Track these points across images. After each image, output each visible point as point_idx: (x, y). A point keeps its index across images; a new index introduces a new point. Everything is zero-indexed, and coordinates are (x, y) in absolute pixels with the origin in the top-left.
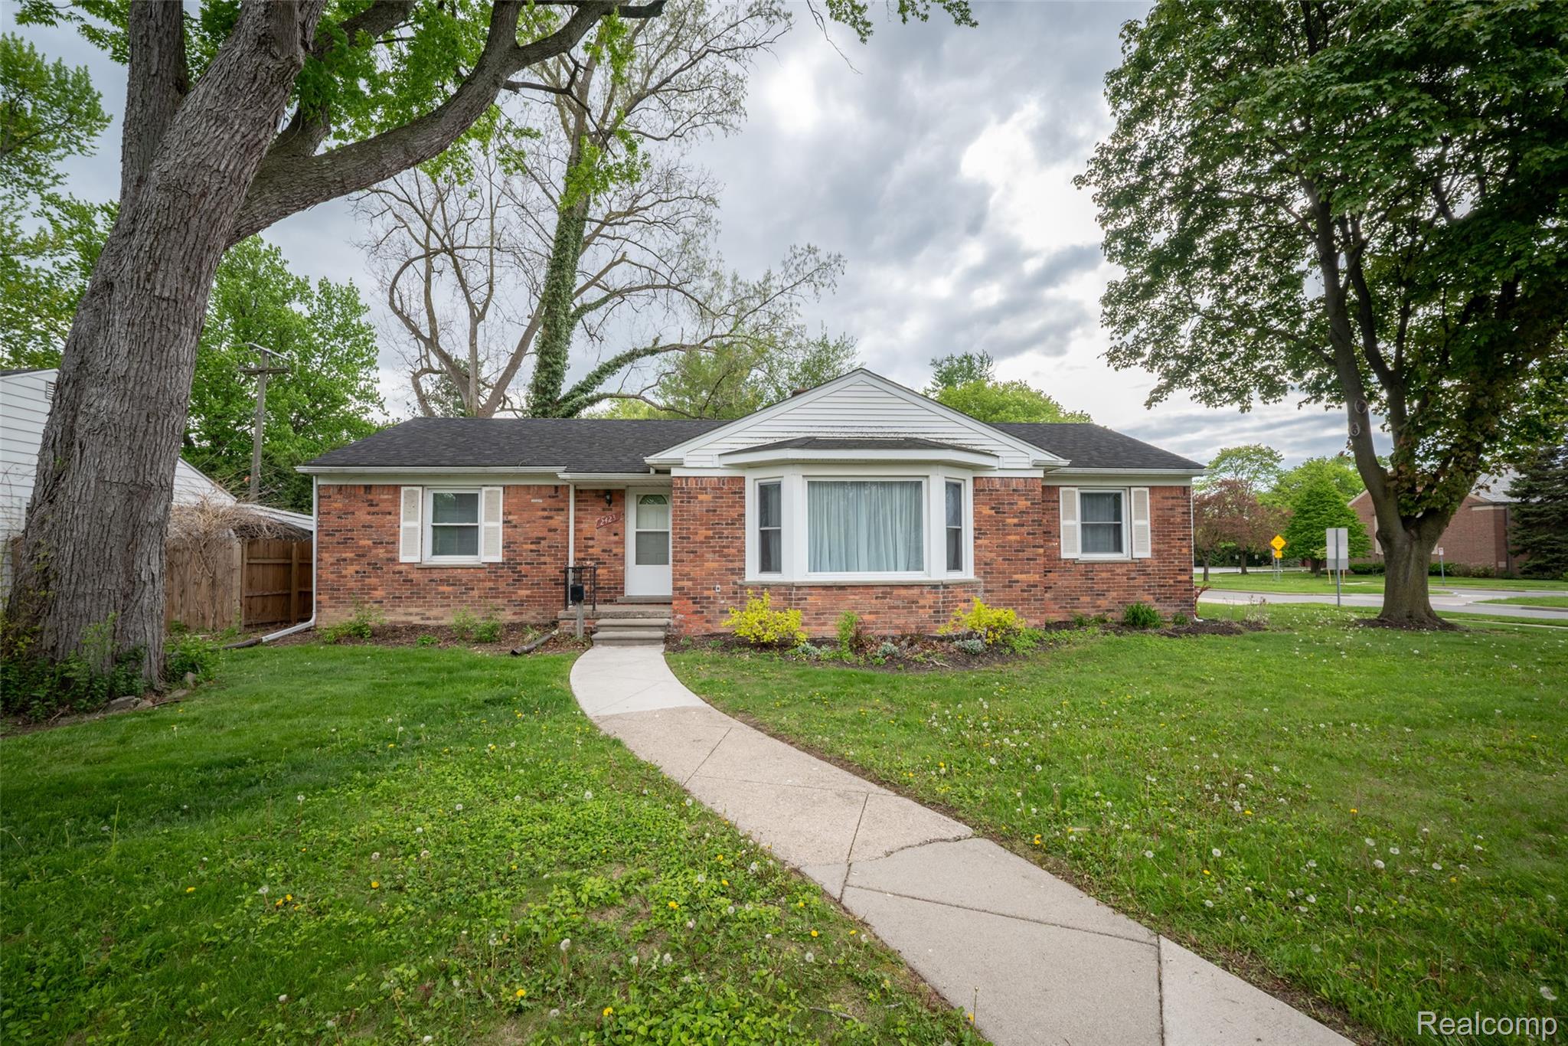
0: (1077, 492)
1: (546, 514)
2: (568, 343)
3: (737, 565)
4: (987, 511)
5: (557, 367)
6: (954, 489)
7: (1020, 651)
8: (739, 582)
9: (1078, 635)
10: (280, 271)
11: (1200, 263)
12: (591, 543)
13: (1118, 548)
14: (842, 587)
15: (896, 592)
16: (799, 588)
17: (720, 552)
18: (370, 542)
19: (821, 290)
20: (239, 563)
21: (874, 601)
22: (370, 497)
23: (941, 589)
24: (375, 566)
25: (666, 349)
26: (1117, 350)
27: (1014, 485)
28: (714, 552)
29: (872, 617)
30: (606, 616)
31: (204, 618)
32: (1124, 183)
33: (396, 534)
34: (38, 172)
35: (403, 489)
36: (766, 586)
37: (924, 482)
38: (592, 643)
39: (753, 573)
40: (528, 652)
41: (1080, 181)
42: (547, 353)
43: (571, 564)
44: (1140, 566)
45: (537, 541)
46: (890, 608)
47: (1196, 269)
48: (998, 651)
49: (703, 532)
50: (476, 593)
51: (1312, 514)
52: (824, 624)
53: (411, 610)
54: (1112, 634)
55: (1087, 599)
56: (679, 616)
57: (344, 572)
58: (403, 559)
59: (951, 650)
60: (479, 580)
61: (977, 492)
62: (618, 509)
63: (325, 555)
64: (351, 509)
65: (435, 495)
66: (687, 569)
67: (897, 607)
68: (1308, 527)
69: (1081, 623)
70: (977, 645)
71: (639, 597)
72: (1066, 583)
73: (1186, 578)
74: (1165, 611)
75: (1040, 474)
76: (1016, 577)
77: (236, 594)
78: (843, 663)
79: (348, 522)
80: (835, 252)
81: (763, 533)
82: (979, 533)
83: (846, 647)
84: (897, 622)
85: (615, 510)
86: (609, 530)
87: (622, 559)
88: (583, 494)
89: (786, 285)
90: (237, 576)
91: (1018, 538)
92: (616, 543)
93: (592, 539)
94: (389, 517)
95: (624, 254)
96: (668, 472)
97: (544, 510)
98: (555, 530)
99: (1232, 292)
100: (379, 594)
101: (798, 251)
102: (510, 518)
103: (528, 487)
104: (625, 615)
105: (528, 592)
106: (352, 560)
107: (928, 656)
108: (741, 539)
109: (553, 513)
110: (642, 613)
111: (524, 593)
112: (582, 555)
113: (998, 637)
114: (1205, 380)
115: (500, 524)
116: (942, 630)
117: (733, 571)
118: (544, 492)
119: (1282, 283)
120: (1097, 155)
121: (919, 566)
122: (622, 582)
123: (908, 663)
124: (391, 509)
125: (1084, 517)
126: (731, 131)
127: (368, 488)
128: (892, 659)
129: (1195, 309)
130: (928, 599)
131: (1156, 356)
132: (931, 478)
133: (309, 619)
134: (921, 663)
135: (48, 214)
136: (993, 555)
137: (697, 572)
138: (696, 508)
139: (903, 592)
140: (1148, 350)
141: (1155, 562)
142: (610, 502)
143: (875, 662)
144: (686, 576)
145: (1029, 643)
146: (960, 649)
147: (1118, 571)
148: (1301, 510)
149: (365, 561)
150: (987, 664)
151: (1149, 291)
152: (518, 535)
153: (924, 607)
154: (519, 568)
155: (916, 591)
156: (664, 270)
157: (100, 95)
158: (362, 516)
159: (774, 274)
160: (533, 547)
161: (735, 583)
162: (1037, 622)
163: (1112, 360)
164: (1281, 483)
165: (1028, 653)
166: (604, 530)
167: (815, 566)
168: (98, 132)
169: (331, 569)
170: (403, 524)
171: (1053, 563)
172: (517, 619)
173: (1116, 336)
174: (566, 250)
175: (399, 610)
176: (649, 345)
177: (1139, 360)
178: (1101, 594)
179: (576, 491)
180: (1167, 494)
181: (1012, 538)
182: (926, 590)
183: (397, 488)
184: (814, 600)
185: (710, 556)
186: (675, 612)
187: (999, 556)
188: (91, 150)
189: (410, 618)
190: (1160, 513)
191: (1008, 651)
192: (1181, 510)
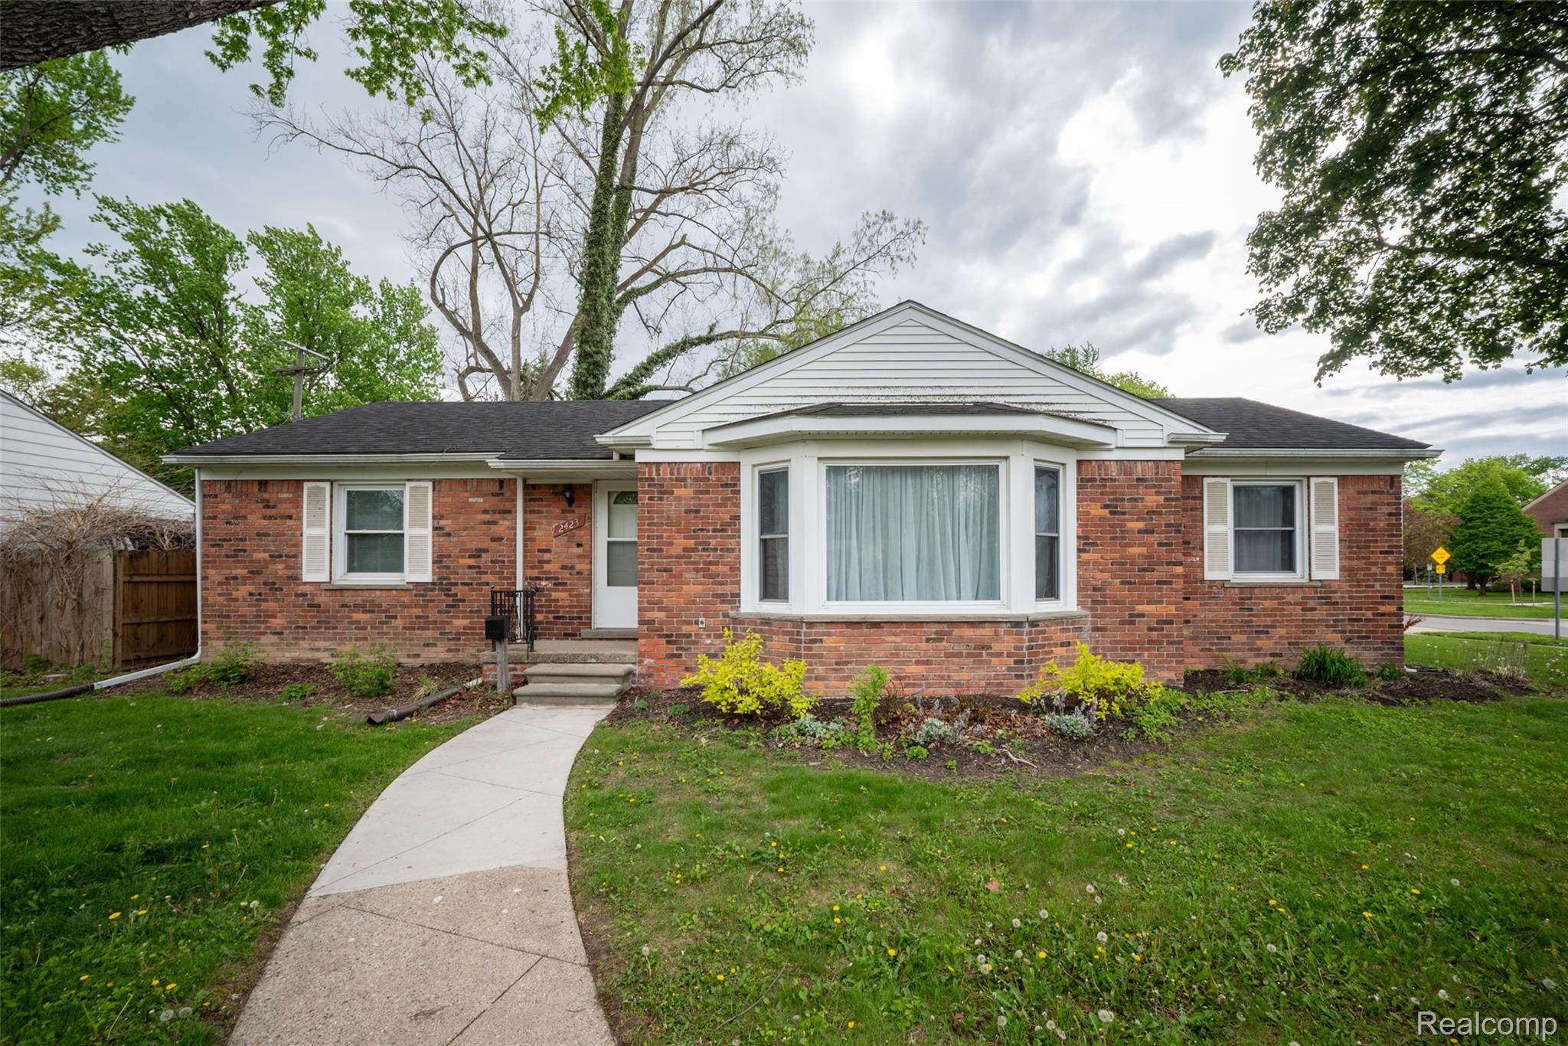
0: (1229, 485)
1: (487, 517)
2: (613, 332)
3: (729, 589)
4: (1097, 511)
5: (598, 358)
6: (1047, 479)
7: (1152, 734)
8: (732, 613)
9: (1241, 701)
10: (341, 272)
11: (1393, 180)
12: (546, 556)
13: (1289, 565)
14: (875, 624)
15: (956, 632)
16: (811, 625)
17: (705, 571)
18: (266, 555)
19: (898, 264)
20: (109, 580)
21: (923, 645)
22: (266, 496)
23: (1027, 628)
24: (273, 587)
25: (721, 337)
26: (1267, 305)
27: (1139, 471)
28: (697, 570)
29: (920, 670)
30: (547, 659)
31: (68, 651)
32: (1291, 64)
33: (298, 545)
34: (73, 165)
35: (306, 486)
36: (766, 621)
37: (1002, 465)
38: (514, 700)
39: (751, 602)
40: (400, 718)
41: (1229, 63)
42: (587, 342)
43: (519, 587)
44: (1323, 592)
45: (478, 554)
46: (948, 655)
47: (1387, 186)
48: (1115, 733)
49: (681, 542)
50: (399, 622)
51: (1478, 523)
52: (848, 678)
53: (320, 644)
54: (1293, 699)
55: (1243, 638)
56: (647, 661)
57: (235, 594)
58: (307, 577)
59: (1039, 731)
60: (404, 606)
61: (1083, 483)
62: (582, 511)
63: (211, 572)
64: (243, 512)
65: (349, 493)
66: (658, 594)
67: (959, 655)
68: (1472, 538)
69: (1240, 679)
70: (1078, 723)
71: (610, 630)
72: (1210, 615)
73: (1392, 609)
74: (1365, 657)
75: (1179, 455)
76: (1140, 608)
77: (108, 622)
78: (857, 755)
79: (239, 528)
80: (914, 219)
81: (764, 543)
82: (1085, 543)
83: (868, 722)
84: (956, 677)
85: (579, 511)
86: (571, 538)
87: (588, 579)
88: (534, 490)
89: (858, 259)
90: (109, 596)
91: (1144, 550)
92: (580, 556)
93: (548, 551)
94: (289, 522)
95: (684, 237)
96: (632, 457)
97: (486, 512)
98: (500, 539)
99: (1436, 219)
100: (278, 622)
101: (872, 219)
102: (442, 523)
103: (465, 481)
104: (573, 659)
105: (466, 622)
106: (245, 578)
107: (998, 743)
108: (735, 551)
109: (497, 516)
110: (596, 657)
111: (460, 623)
112: (535, 573)
113: (1116, 708)
114: (1389, 341)
115: (428, 532)
116: (1026, 693)
117: (722, 598)
118: (485, 488)
119: (1516, 202)
120: (1256, 23)
121: (993, 593)
122: (588, 609)
123: (964, 755)
124: (293, 511)
125: (1238, 521)
126: (793, 81)
127: (263, 484)
128: (940, 746)
129: (1380, 244)
130: (1006, 643)
131: (1322, 311)
132: (1012, 459)
133: (194, 653)
134: (987, 757)
135: (106, 219)
136: (1106, 575)
137: (672, 599)
138: (671, 507)
139: (968, 632)
140: (1312, 303)
141: (1345, 586)
142: (571, 501)
143: (910, 752)
144: (657, 605)
145: (1164, 717)
146: (1052, 731)
147: (1289, 598)
148: (1463, 518)
149: (260, 579)
150: (1099, 761)
151: (1314, 224)
152: (452, 545)
153: (999, 654)
154: (454, 590)
155: (987, 631)
156: (724, 252)
157: (118, 75)
158: (256, 520)
159: (843, 246)
160: (472, 562)
161: (726, 615)
162: (1172, 675)
163: (1261, 318)
164: (1434, 488)
165: (1166, 738)
166: (564, 539)
167: (837, 591)
168: (120, 116)
169: (219, 590)
170: (307, 531)
171: (1195, 586)
172: (451, 658)
173: (1265, 286)
174: (605, 222)
175: (304, 644)
176: (704, 333)
177: (1301, 317)
178: (1263, 631)
179: (526, 486)
180: (1365, 487)
181: (1135, 550)
182: (1002, 629)
183: (299, 483)
184: (834, 642)
185: (689, 576)
186: (642, 655)
187: (1114, 577)
188: (114, 135)
189: (317, 655)
190: (1353, 514)
191: (1132, 733)
192: (1386, 510)
